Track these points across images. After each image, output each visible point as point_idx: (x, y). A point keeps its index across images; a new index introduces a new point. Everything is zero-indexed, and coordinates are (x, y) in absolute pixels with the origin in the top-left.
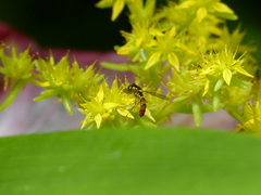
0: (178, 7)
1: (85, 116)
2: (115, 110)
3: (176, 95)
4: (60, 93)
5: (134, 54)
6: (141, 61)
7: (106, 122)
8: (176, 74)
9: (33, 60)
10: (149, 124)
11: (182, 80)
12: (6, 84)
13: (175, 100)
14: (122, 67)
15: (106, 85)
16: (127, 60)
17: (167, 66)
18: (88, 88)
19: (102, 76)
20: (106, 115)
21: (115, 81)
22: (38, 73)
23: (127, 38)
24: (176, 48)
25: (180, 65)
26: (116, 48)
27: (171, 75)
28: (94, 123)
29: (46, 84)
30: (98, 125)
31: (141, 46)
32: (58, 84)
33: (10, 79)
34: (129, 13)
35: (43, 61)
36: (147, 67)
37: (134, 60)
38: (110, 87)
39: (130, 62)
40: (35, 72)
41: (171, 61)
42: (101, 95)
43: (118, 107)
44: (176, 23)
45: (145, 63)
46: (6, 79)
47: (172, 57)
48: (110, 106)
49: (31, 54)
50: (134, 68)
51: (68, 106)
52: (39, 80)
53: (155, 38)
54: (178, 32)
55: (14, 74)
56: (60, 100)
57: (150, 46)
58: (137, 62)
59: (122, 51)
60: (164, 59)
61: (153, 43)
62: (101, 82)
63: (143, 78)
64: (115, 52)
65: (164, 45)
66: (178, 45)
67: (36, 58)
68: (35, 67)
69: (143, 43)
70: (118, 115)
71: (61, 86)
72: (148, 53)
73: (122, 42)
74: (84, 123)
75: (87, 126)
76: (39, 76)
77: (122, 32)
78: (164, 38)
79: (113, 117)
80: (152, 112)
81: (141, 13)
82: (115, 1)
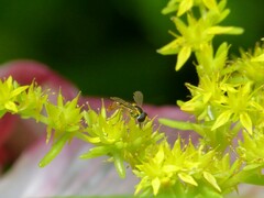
0: (254, 60)
1: (140, 179)
2: (176, 174)
3: (247, 162)
4: (112, 151)
5: (200, 111)
6: (207, 119)
7: (165, 189)
8: (248, 137)
9: (82, 111)
10: (214, 194)
11: (255, 145)
12: (49, 136)
13: (245, 168)
14: (184, 126)
15: (167, 144)
16: (191, 117)
17: (237, 127)
19: (162, 134)
20: (165, 180)
21: (177, 141)
22: (86, 126)
23: (191, 91)
24: (249, 107)
25: (253, 128)
26: (179, 102)
27: (242, 140)
28: (151, 188)
29: (96, 140)
30: (156, 192)
31: (209, 103)
32: (110, 140)
33: (53, 130)
34: (197, 63)
35: (93, 113)
36: (214, 128)
37: (200, 118)
38: (172, 147)
39: (194, 121)
40: (83, 124)
41: (243, 122)
42: (160, 155)
43: (180, 171)
44: (250, 78)
45: (212, 122)
46: (49, 131)
47: (245, 117)
48: (170, 169)
49: (80, 103)
50: (198, 127)
51: (119, 167)
52: (87, 133)
53: (226, 94)
54: (253, 87)
55: (59, 126)
56: (111, 159)
57: (219, 102)
58: (203, 121)
59: (186, 106)
60: (235, 119)
61: (223, 100)
62: (159, 142)
63: (208, 140)
64: (179, 107)
65: (236, 103)
66: (252, 104)
67: (86, 108)
68: (83, 119)
69: (212, 99)
70: (179, 181)
71: (114, 144)
72: (216, 111)
73: (186, 96)
74: (139, 188)
75: (142, 191)
76: (88, 130)
77: (187, 84)
78: (236, 94)
79: (174, 182)
80: (218, 180)
81: (211, 64)
82: (180, 47)
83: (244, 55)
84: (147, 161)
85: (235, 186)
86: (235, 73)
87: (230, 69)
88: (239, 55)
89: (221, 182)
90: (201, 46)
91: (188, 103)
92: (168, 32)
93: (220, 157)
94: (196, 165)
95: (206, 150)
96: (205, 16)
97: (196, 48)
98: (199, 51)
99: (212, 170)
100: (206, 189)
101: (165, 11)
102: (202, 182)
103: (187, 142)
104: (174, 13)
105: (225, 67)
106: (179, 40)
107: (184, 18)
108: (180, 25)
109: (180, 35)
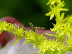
1: (40, 49)
2: (49, 48)
3: (69, 45)
4: (32, 42)
5: (56, 31)
6: (58, 33)
7: (46, 52)
8: (69, 38)
9: (24, 30)
11: (71, 41)
12: (15, 37)
13: (68, 47)
14: (52, 35)
15: (47, 40)
16: (54, 33)
17: (66, 36)
18: (41, 41)
19: (46, 37)
20: (46, 49)
21: (50, 39)
23: (54, 26)
24: (69, 30)
25: (71, 36)
26: (51, 29)
27: (67, 39)
28: (42, 52)
29: (28, 38)
30: (44, 53)
31: (59, 29)
32: (32, 38)
33: (16, 36)
34: (56, 18)
35: (27, 31)
36: (60, 36)
37: (56, 33)
38: (48, 41)
40: (25, 34)
41: (68, 34)
42: (45, 43)
44: (70, 23)
45: (59, 34)
46: (15, 36)
48: (48, 47)
49: (24, 28)
50: (56, 36)
51: (34, 46)
52: (25, 37)
53: (63, 27)
54: (71, 25)
55: (18, 34)
56: (32, 44)
57: (61, 29)
58: (57, 34)
59: (52, 30)
62: (45, 39)
63: (58, 39)
64: (50, 30)
65: (66, 29)
66: (70, 29)
67: (25, 30)
68: (25, 33)
69: (59, 28)
70: (50, 50)
71: (33, 39)
72: (60, 31)
73: (53, 27)
75: (40, 53)
77: (53, 24)
78: (66, 27)
79: (49, 50)
80: (61, 50)
81: (59, 18)
82: (51, 14)
83: (68, 16)
84: (42, 44)
85: (65, 52)
86: (66, 21)
87: (65, 20)
88: (67, 16)
89: (62, 51)
90: (57, 14)
91: (53, 29)
92: (48, 10)
93: (61, 44)
94: (55, 46)
95: (58, 42)
96: (58, 6)
97: (56, 14)
98: (56, 15)
99: (59, 47)
100: (57, 52)
101: (47, 4)
102: (56, 50)
103: (52, 40)
104: (50, 5)
105: (63, 19)
106: (51, 12)
107: (52, 6)
108: (51, 8)
109: (51, 10)
